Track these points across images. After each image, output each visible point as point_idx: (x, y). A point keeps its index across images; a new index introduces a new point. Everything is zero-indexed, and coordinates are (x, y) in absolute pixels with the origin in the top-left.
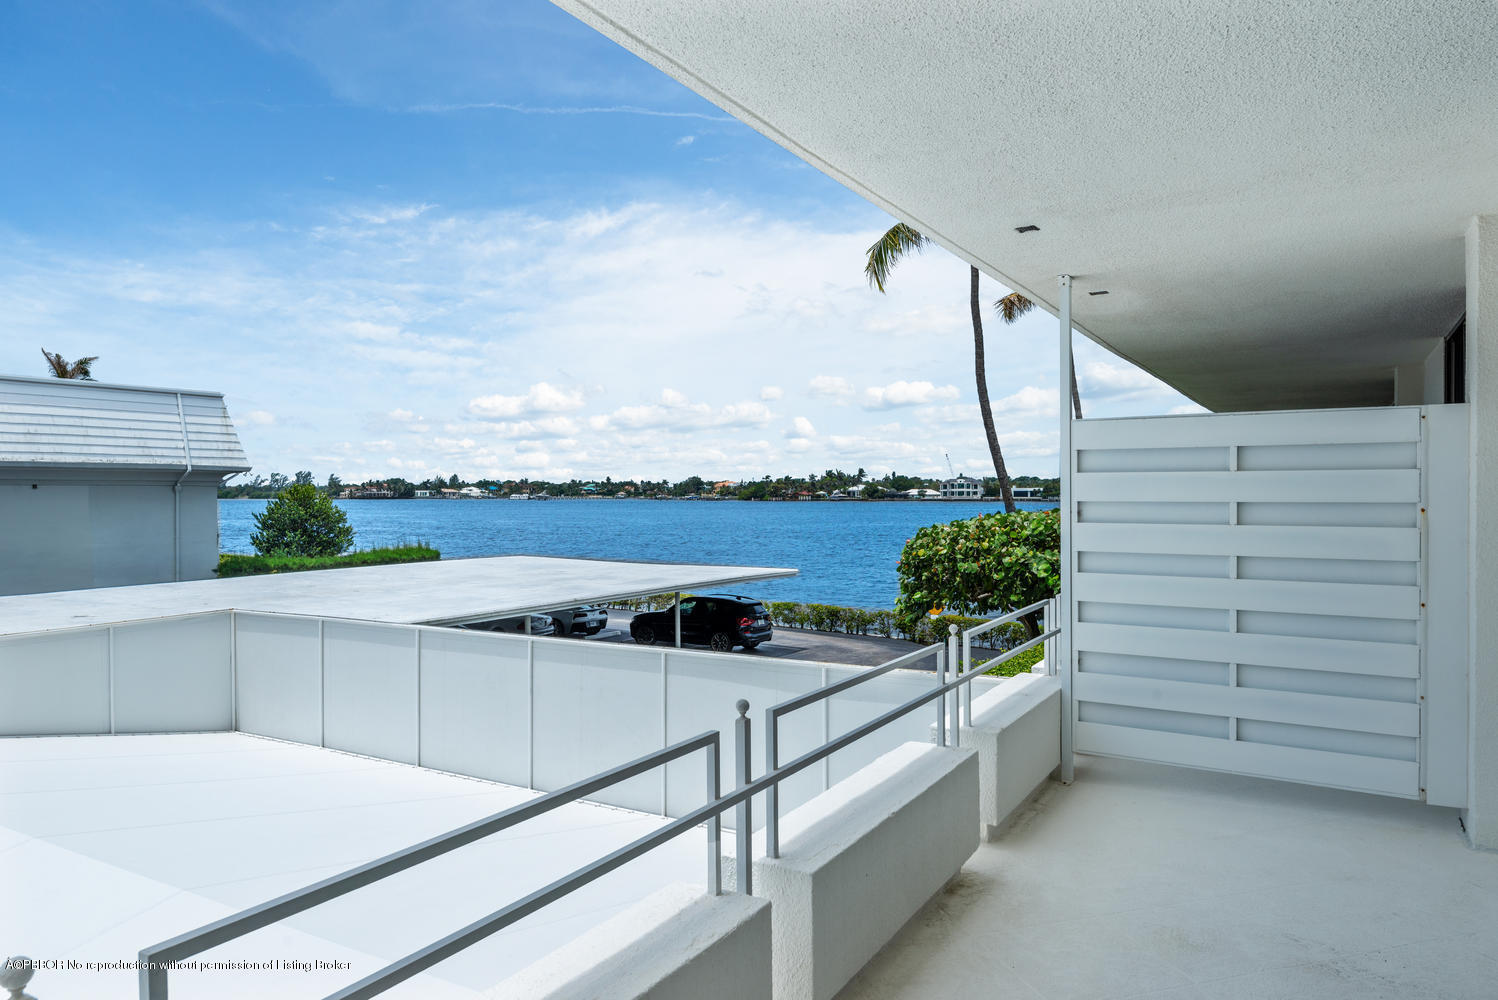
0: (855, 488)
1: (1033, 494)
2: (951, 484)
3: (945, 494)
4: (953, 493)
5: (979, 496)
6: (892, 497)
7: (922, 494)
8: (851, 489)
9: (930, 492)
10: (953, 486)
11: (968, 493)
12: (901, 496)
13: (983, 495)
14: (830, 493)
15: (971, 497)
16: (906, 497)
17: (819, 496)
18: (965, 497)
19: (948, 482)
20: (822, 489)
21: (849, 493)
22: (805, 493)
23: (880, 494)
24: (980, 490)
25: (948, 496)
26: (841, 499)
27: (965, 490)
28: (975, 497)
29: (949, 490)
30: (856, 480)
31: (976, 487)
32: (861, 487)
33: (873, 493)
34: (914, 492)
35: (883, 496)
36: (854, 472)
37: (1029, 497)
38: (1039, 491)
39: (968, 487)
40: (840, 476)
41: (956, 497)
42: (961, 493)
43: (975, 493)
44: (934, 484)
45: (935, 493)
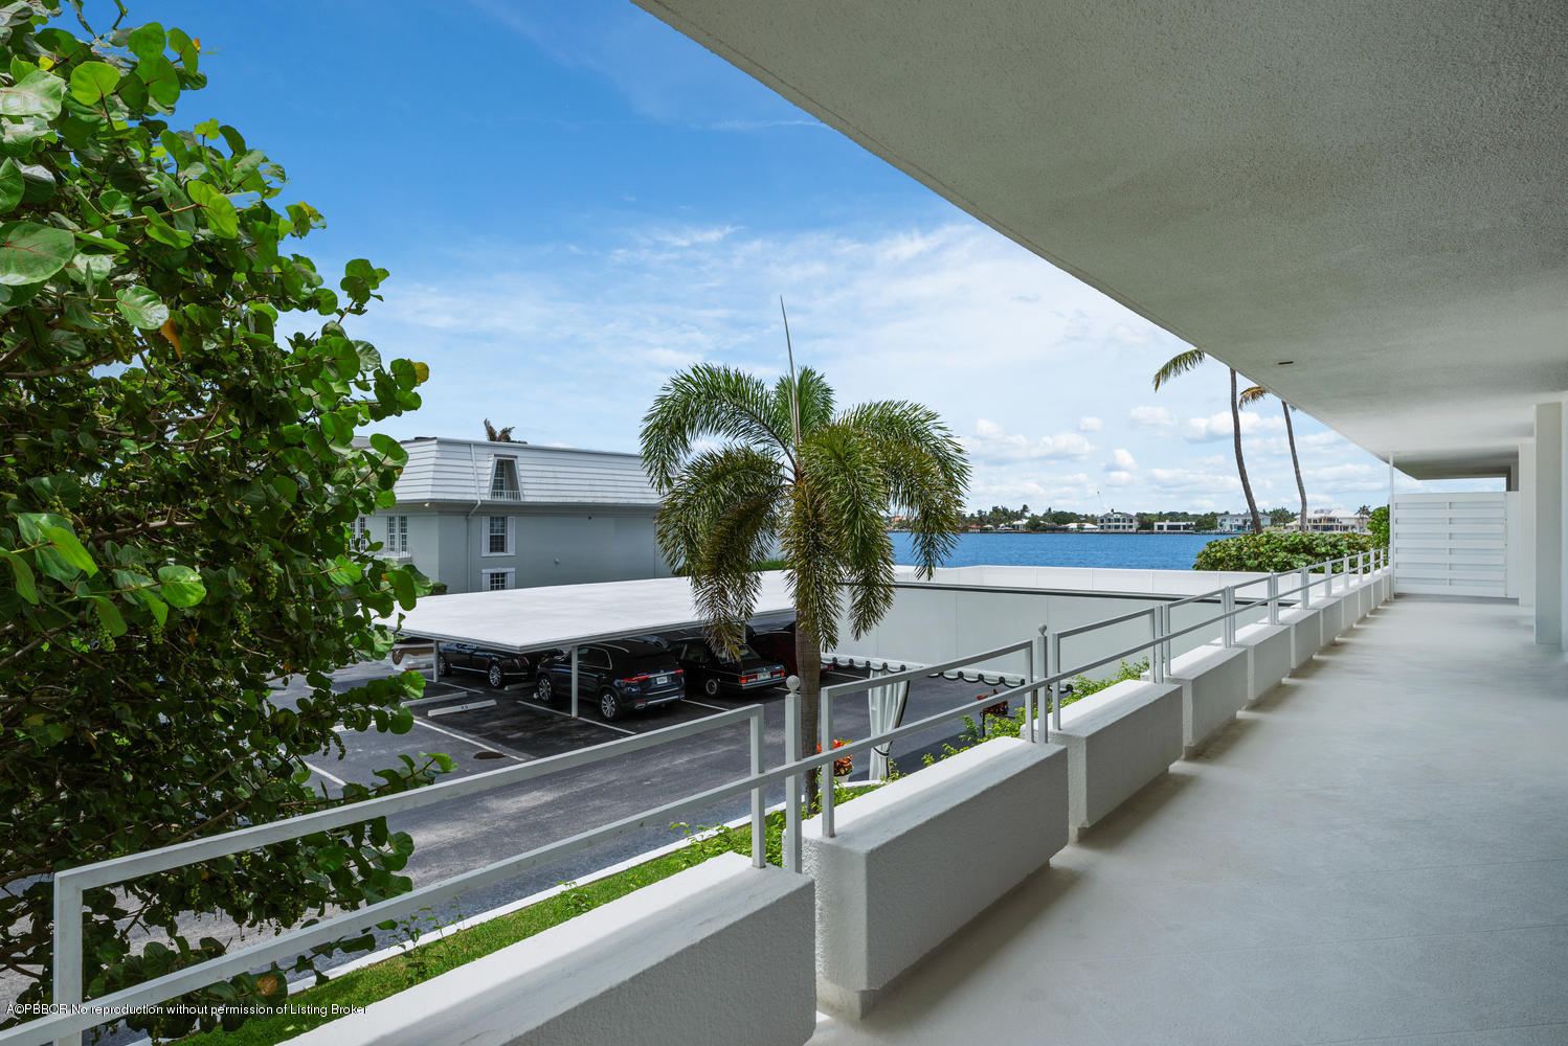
0: (1019, 522)
1: (1185, 527)
2: (1107, 518)
3: (1102, 527)
4: (1109, 527)
5: (1134, 530)
6: (1053, 530)
7: (1081, 528)
8: (1015, 523)
9: (1088, 526)
10: (1109, 520)
11: (1124, 527)
12: (1061, 529)
13: (1139, 529)
14: (997, 526)
15: (1126, 530)
16: (1066, 530)
17: (987, 529)
18: (1121, 530)
19: (1105, 516)
20: (989, 523)
21: (1014, 526)
22: (974, 526)
23: (1041, 527)
24: (1135, 524)
25: (1105, 530)
26: (1007, 532)
27: (1121, 524)
28: (1131, 530)
29: (1106, 524)
30: (1019, 516)
31: (1131, 521)
32: (1025, 521)
33: (1035, 526)
34: (1073, 526)
35: (1045, 530)
36: (1018, 508)
37: (1182, 530)
38: (1192, 525)
39: (1124, 521)
40: (1005, 511)
41: (1113, 530)
42: (1117, 527)
43: (1131, 527)
44: (1093, 520)
45: (1093, 526)
